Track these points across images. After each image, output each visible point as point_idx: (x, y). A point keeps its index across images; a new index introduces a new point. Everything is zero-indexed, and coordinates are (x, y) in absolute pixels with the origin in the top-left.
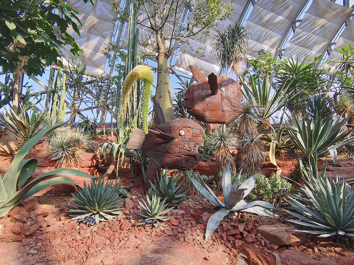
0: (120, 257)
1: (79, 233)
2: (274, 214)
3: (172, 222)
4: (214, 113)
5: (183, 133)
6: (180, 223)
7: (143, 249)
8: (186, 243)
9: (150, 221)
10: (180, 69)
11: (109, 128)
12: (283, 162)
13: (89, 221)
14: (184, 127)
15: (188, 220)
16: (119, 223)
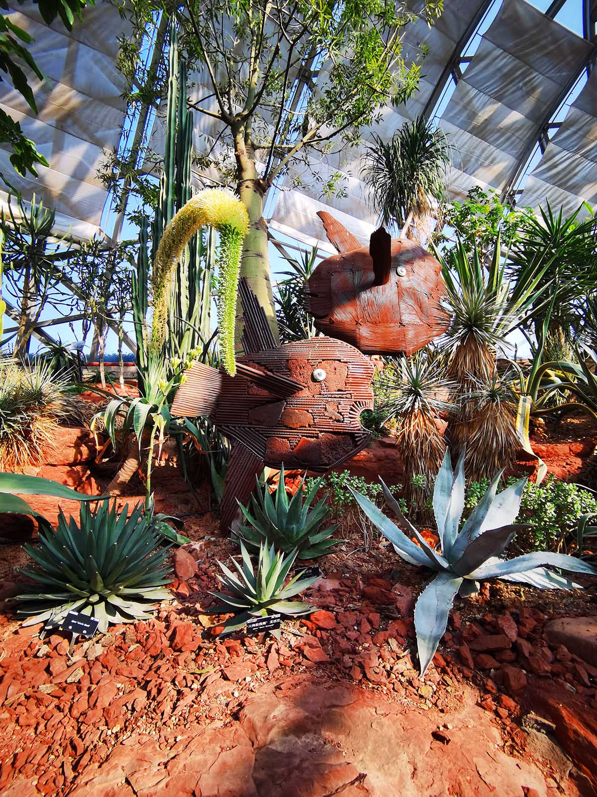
0: (188, 762)
1: (48, 670)
2: (569, 583)
3: (318, 620)
4: (380, 330)
5: (321, 374)
6: (338, 622)
7: (257, 722)
8: (371, 685)
9: (261, 624)
10: (284, 228)
11: (113, 368)
12: (547, 447)
13: (78, 629)
14: (323, 360)
15: (356, 610)
16: (167, 627)
